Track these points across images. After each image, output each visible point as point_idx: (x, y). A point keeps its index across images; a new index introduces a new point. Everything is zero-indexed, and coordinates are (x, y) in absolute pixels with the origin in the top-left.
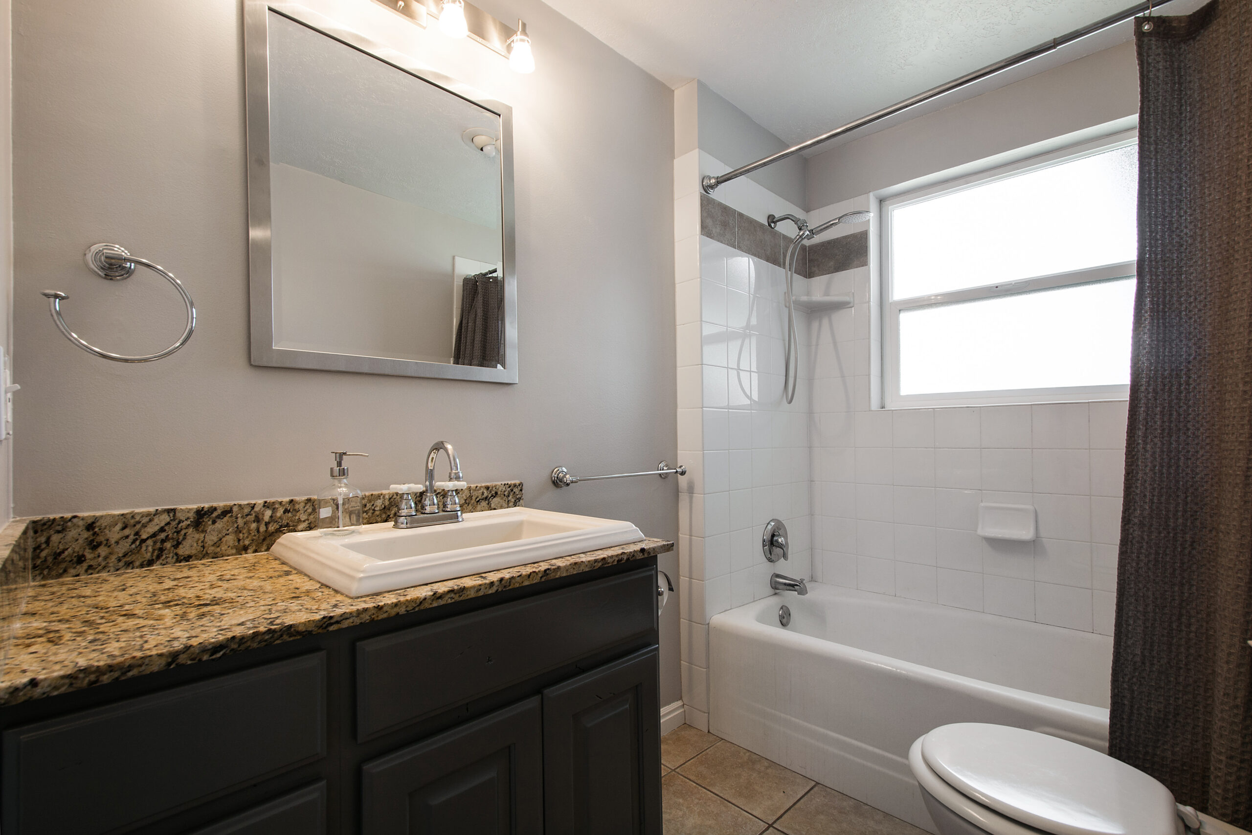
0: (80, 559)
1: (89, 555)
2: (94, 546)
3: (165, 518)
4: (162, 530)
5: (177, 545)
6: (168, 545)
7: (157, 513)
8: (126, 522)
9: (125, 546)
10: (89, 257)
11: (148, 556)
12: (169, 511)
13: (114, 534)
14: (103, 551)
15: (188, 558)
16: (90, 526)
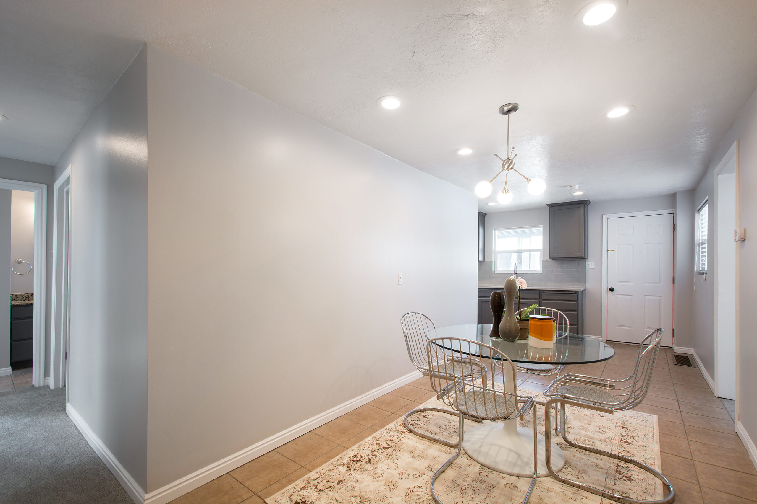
0: (15, 299)
1: (16, 299)
2: (17, 298)
3: (27, 295)
4: (26, 296)
5: (29, 298)
6: (27, 298)
7: (25, 294)
8: (21, 295)
9: (21, 298)
10: (16, 261)
11: (24, 300)
12: (27, 294)
13: (19, 296)
14: (18, 298)
15: (30, 300)
16: (16, 295)
